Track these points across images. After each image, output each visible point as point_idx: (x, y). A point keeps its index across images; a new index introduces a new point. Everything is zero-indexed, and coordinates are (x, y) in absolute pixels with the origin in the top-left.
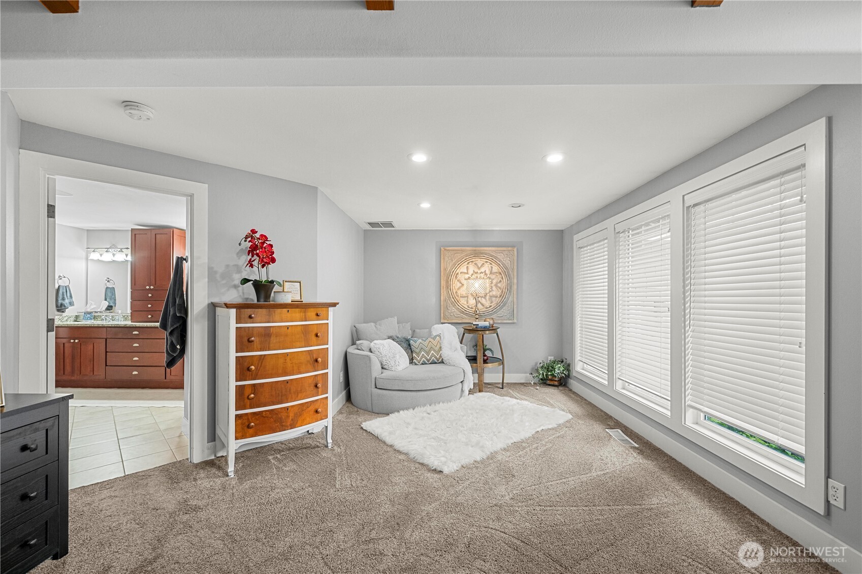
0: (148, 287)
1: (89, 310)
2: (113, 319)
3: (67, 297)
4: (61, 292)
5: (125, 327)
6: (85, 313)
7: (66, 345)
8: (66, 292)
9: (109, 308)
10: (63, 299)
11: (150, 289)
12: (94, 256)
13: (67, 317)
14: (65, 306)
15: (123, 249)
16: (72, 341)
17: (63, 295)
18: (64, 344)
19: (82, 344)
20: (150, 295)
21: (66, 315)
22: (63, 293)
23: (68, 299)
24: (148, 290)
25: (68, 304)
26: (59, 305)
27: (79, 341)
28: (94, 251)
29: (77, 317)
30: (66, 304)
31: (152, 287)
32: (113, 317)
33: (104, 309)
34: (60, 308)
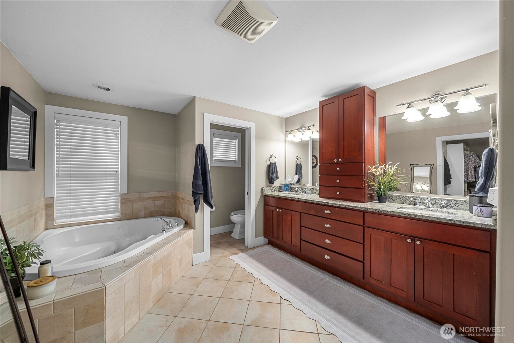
0: (336, 160)
1: (287, 182)
2: (303, 191)
3: (275, 171)
4: (271, 168)
5: (317, 204)
6: (285, 185)
7: (274, 212)
8: (274, 167)
9: (299, 181)
10: (273, 174)
11: (338, 163)
12: (290, 137)
13: (275, 188)
14: (273, 179)
15: (310, 126)
16: (277, 210)
17: (272, 170)
18: (273, 211)
19: (283, 213)
20: (338, 169)
21: (274, 186)
22: (272, 168)
23: (275, 173)
24: (336, 163)
25: (275, 178)
26: (270, 179)
27: (282, 211)
28: (290, 134)
29: (280, 188)
30: (274, 177)
31: (340, 160)
32: (302, 189)
33: (296, 181)
34: (270, 181)
